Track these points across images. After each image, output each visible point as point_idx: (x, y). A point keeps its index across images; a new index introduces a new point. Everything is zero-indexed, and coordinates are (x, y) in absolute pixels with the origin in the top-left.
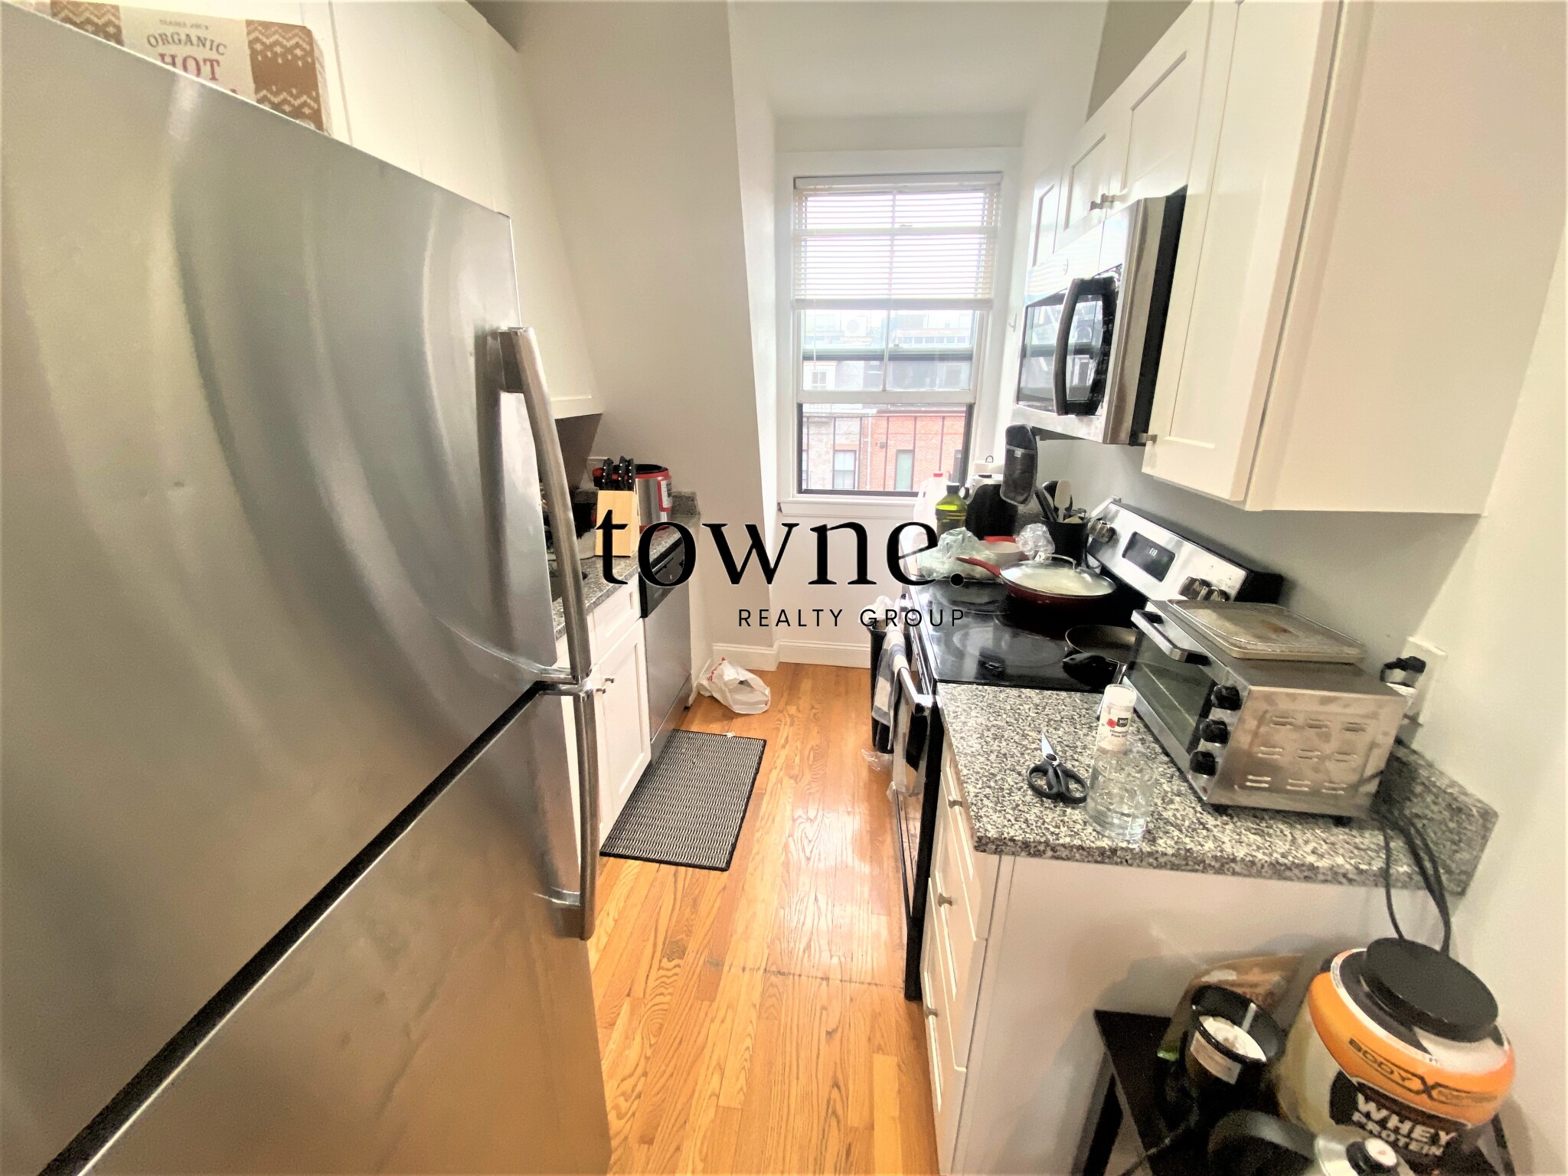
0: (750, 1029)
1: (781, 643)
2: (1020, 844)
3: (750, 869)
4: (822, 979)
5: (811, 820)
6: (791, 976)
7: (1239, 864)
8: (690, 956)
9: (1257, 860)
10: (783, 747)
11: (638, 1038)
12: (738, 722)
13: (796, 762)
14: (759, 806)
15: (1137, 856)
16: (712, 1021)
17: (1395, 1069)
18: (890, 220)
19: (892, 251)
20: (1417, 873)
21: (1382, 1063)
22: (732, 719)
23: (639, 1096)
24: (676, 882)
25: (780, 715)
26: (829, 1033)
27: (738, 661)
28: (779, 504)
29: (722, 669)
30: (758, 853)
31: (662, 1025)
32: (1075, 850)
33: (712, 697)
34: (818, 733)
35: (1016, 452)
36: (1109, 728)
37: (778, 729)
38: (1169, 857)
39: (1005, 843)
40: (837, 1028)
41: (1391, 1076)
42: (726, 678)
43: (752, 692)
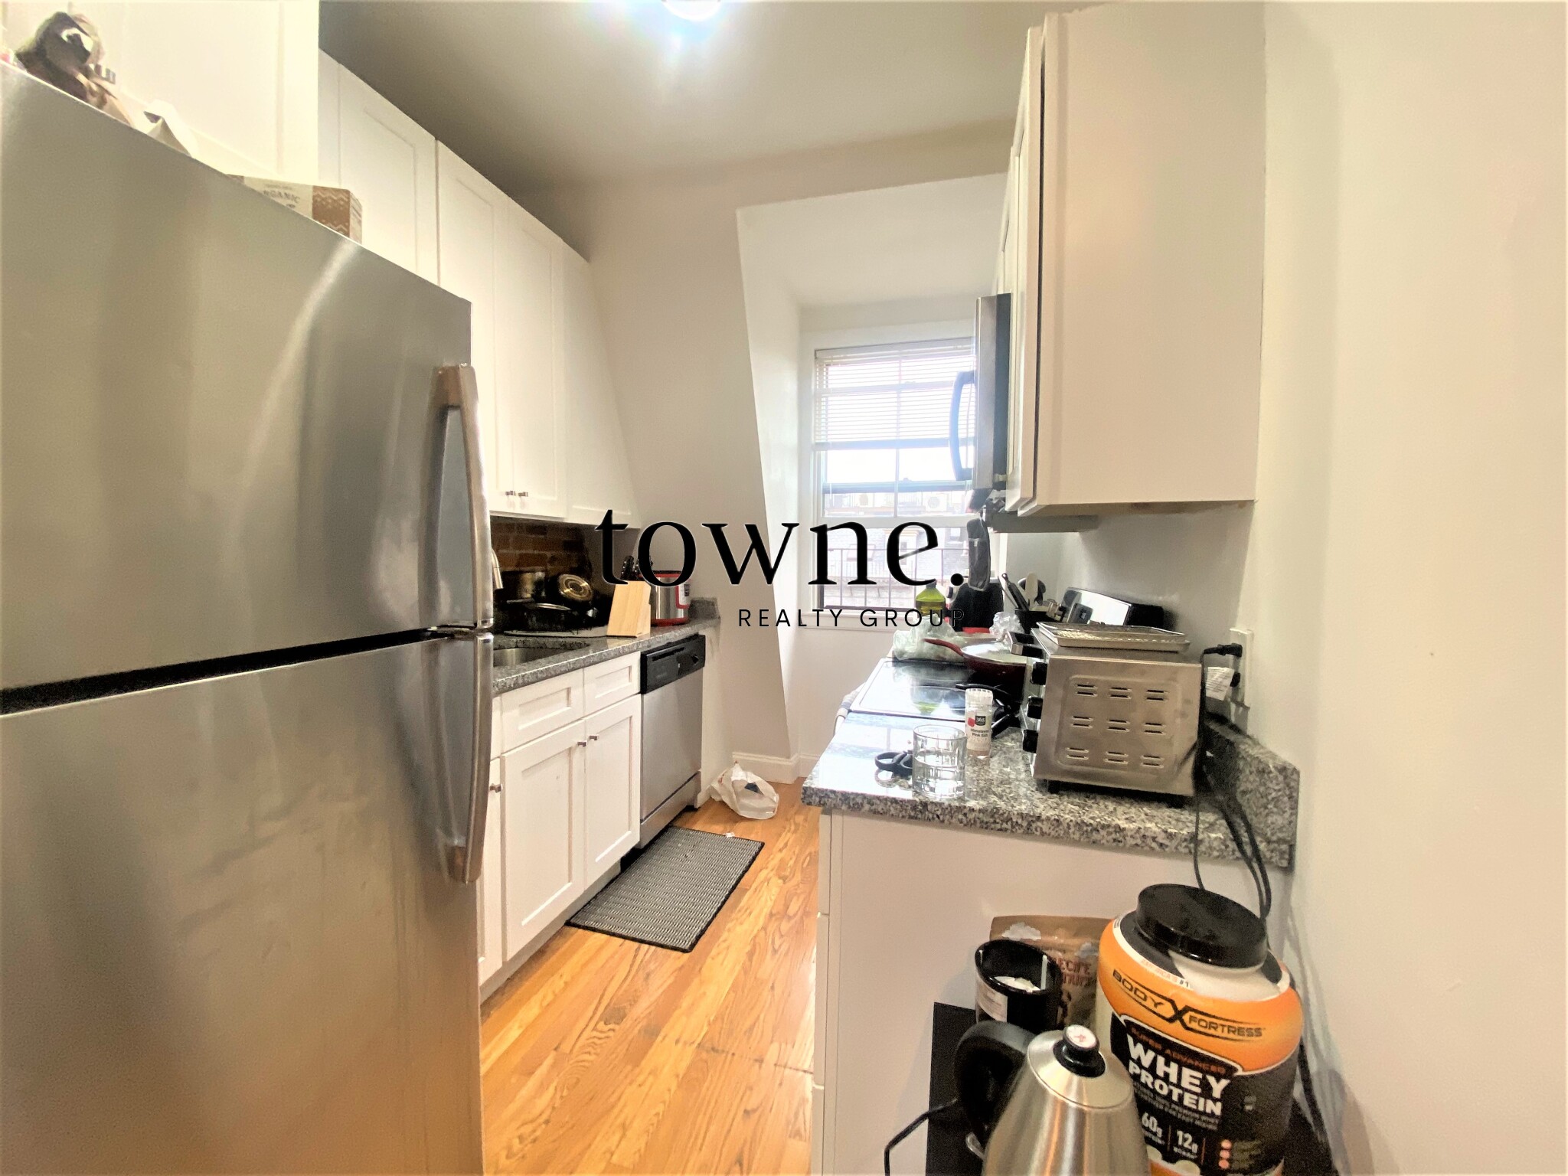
0: (667, 1097)
2: (840, 796)
3: (714, 952)
4: (756, 1060)
6: (724, 1055)
7: (1045, 823)
8: (627, 1023)
9: (1062, 819)
10: (781, 850)
11: (551, 1090)
12: (742, 825)
13: (789, 865)
14: (739, 901)
15: (947, 812)
16: (630, 1084)
17: (1148, 993)
18: (897, 378)
19: (899, 402)
20: (1231, 840)
21: (1137, 989)
22: (736, 822)
23: (534, 1141)
24: (635, 957)
25: (785, 823)
26: (746, 1112)
29: (732, 773)
30: (724, 941)
31: (578, 1080)
32: (889, 803)
33: (722, 803)
35: (974, 542)
36: (970, 727)
37: (780, 835)
38: (977, 814)
39: (826, 794)
40: (758, 1108)
41: (1144, 1003)
43: (760, 798)
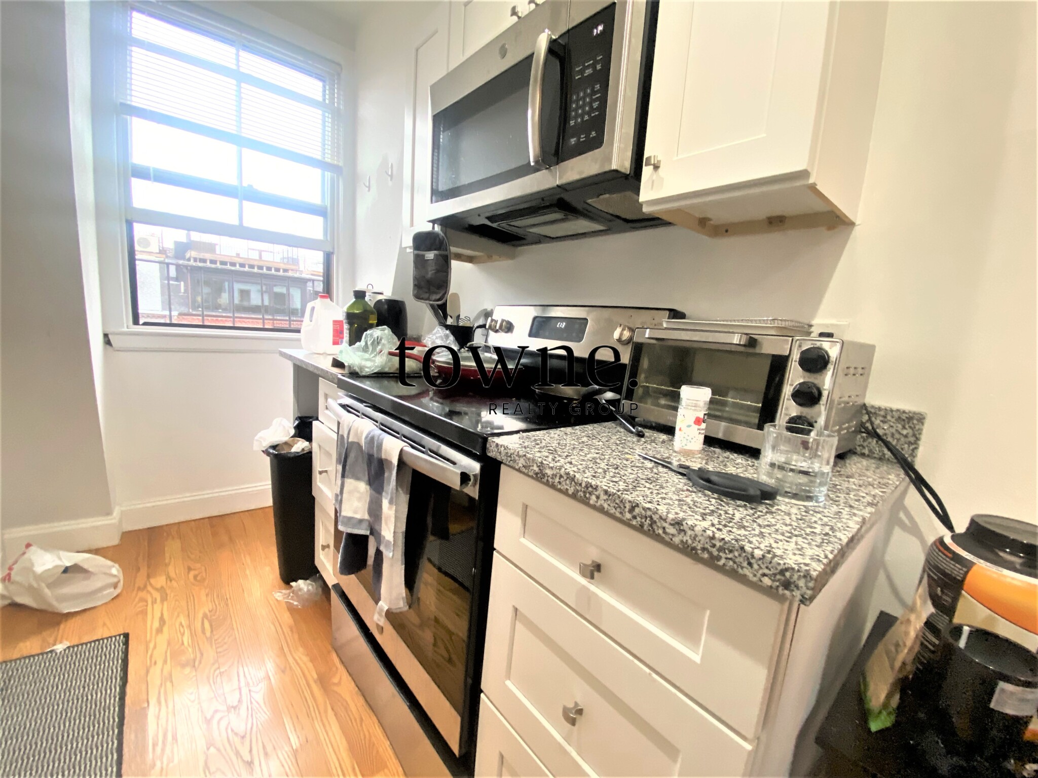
1: (123, 509)
5: (235, 708)
10: (160, 631)
12: (71, 625)
13: (186, 643)
22: (58, 624)
25: (142, 594)
27: (52, 544)
28: (106, 336)
29: (30, 560)
34: (207, 595)
35: (426, 255)
36: (697, 427)
37: (144, 613)
42: (39, 569)
43: (87, 578)
